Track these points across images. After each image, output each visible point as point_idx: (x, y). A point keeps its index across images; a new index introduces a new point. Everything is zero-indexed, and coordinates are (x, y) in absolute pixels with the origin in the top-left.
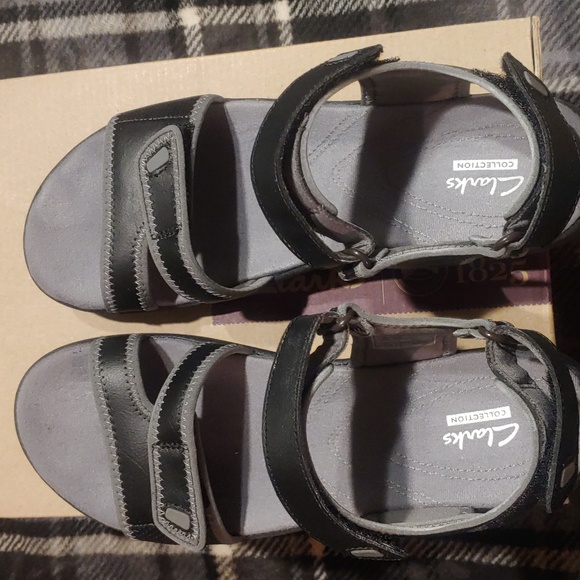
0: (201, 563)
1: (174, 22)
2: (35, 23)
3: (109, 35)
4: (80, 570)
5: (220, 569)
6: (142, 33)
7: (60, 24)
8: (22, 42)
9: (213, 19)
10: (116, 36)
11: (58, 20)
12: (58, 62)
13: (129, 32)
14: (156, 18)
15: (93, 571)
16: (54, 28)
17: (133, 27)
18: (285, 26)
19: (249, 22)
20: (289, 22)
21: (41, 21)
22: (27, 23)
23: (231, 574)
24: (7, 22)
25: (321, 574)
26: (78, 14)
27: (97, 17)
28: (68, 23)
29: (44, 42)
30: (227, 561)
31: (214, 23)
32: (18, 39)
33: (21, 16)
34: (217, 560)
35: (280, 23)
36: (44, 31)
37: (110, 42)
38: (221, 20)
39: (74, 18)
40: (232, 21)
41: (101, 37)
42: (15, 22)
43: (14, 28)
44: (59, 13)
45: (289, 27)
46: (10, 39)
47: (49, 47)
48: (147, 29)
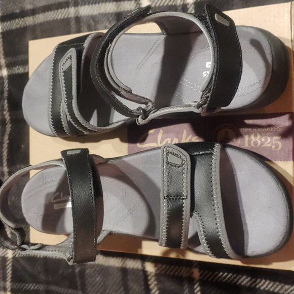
0: (141, 273)
1: (138, 5)
2: (77, 8)
3: (109, 13)
4: (87, 271)
5: (149, 278)
6: (124, 12)
7: (88, 8)
8: (71, 18)
9: (156, 3)
10: (112, 14)
11: (87, 7)
12: (86, 27)
13: (118, 11)
14: (130, 4)
15: (93, 272)
16: (85, 11)
17: (120, 9)
18: (191, 5)
19: (173, 4)
20: (193, 3)
21: (79, 7)
22: (73, 8)
23: (154, 280)
24: (65, 8)
25: (197, 287)
26: (95, 3)
27: (104, 4)
28: (91, 8)
29: (80, 18)
30: (152, 275)
31: (157, 5)
32: (69, 16)
33: (71, 5)
34: (148, 273)
35: (188, 4)
36: (80, 12)
37: (110, 16)
38: (160, 3)
39: (94, 5)
40: (165, 4)
41: (106, 14)
42: (68, 8)
43: (67, 11)
44: (87, 3)
45: (193, 6)
46: (66, 17)
47: (83, 20)
48: (126, 10)
